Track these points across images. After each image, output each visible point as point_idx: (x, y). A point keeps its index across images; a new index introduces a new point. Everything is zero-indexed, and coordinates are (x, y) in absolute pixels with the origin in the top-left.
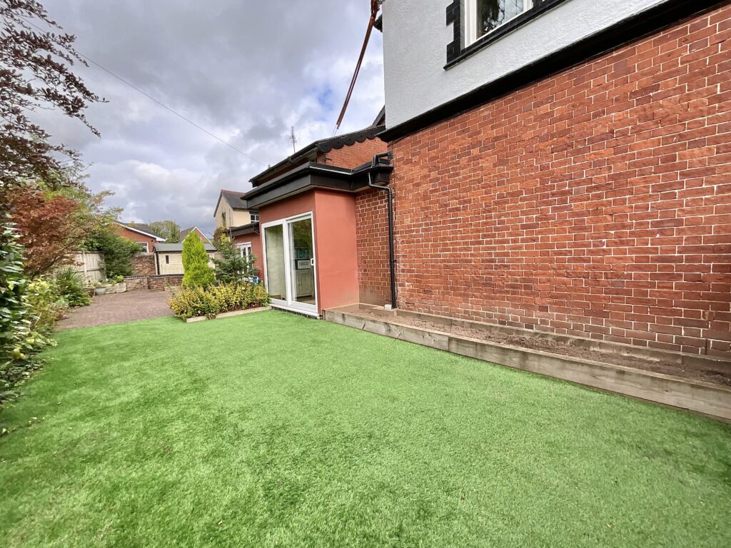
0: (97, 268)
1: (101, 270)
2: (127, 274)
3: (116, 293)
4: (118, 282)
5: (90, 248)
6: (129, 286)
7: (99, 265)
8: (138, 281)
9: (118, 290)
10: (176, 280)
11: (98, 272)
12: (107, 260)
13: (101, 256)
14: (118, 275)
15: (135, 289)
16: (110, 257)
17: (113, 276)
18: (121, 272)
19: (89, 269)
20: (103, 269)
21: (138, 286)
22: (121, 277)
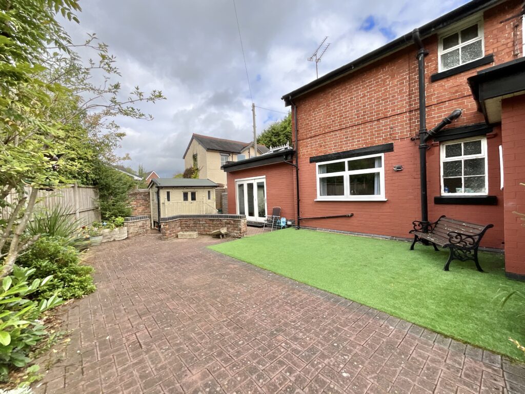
0: (91, 207)
1: (95, 209)
2: (126, 215)
3: (114, 240)
4: (117, 226)
5: (85, 180)
6: (131, 231)
7: (93, 203)
8: (140, 224)
9: (117, 237)
10: (191, 223)
11: (92, 213)
12: (102, 197)
13: (95, 192)
14: (116, 217)
15: (137, 234)
16: (106, 192)
17: (109, 217)
18: (120, 212)
19: (82, 209)
20: (97, 208)
21: (141, 231)
22: (120, 219)
